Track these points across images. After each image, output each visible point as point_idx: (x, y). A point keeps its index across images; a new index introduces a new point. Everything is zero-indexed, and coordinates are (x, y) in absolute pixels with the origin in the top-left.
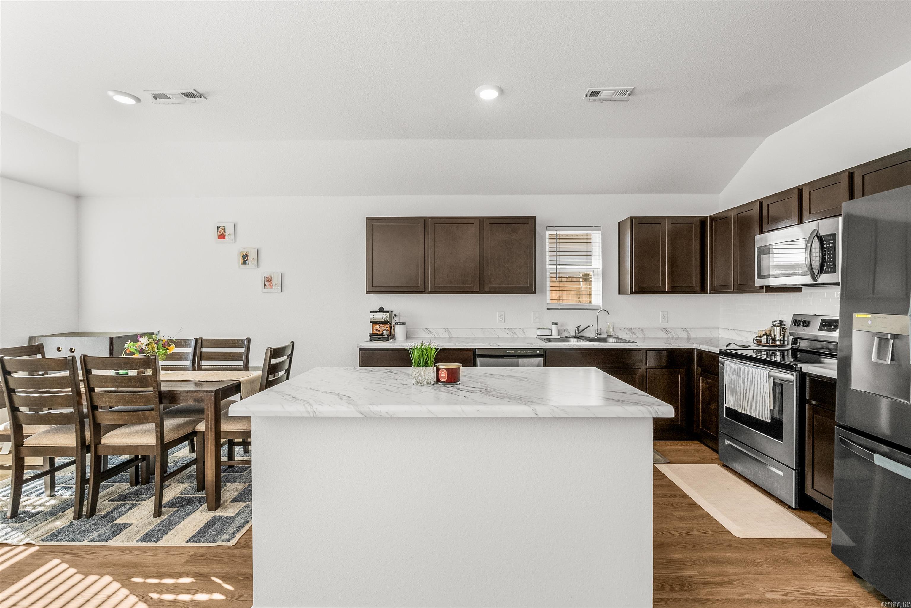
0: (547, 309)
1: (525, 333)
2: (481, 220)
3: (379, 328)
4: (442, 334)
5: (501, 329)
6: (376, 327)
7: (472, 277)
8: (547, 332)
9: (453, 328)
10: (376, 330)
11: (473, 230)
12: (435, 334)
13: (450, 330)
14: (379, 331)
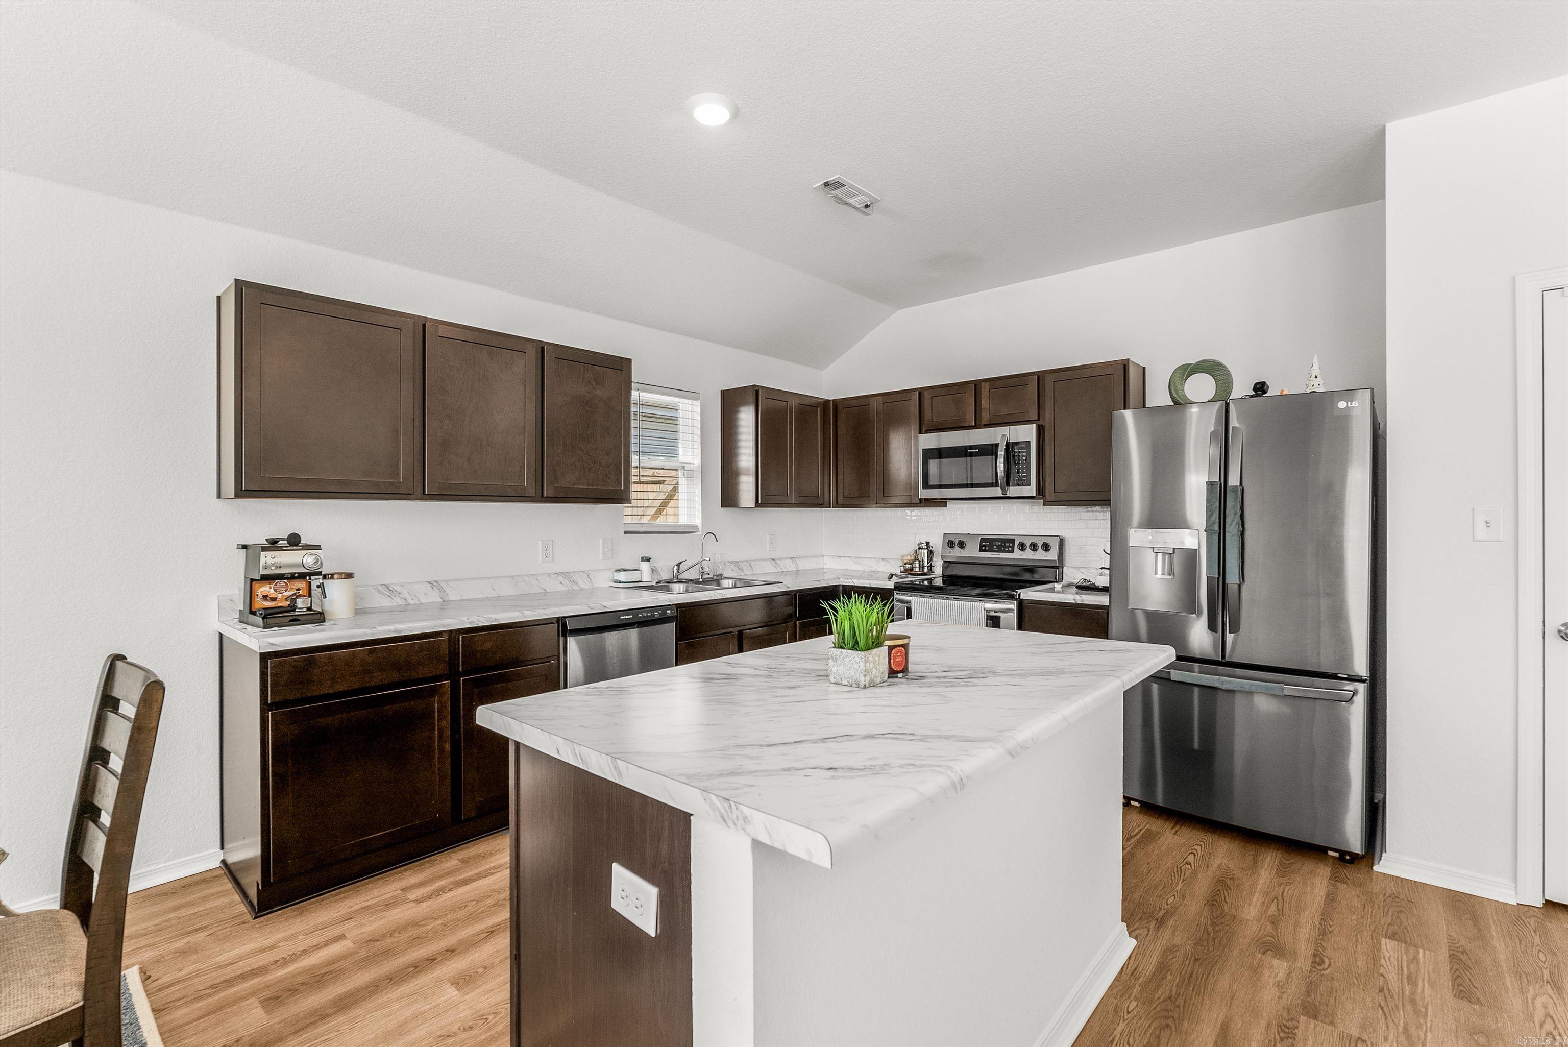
0: (625, 533)
1: (591, 580)
2: (541, 348)
3: (272, 591)
4: (425, 594)
5: (549, 575)
6: (263, 589)
7: (522, 467)
8: (634, 576)
9: (450, 580)
10: (265, 597)
11: (525, 365)
12: (407, 596)
13: (443, 584)
14: (274, 599)
